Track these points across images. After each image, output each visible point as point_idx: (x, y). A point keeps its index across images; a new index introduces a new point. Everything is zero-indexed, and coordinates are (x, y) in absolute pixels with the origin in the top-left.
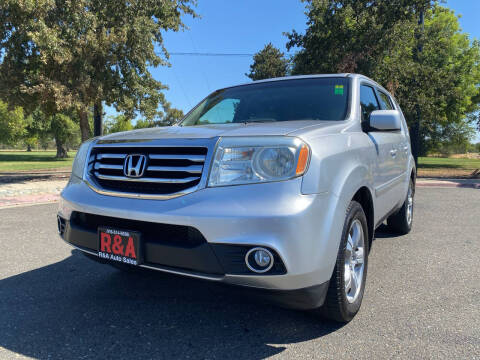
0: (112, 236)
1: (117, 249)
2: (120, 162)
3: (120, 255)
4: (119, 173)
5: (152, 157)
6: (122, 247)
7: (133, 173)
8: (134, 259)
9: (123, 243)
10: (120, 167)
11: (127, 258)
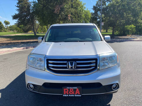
0: (69, 89)
1: (71, 93)
2: (65, 64)
3: (73, 95)
4: (66, 68)
5: (77, 62)
6: (74, 92)
7: (72, 68)
8: (80, 95)
9: (74, 91)
10: (65, 66)
11: (76, 95)
